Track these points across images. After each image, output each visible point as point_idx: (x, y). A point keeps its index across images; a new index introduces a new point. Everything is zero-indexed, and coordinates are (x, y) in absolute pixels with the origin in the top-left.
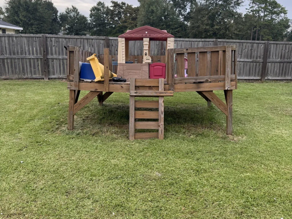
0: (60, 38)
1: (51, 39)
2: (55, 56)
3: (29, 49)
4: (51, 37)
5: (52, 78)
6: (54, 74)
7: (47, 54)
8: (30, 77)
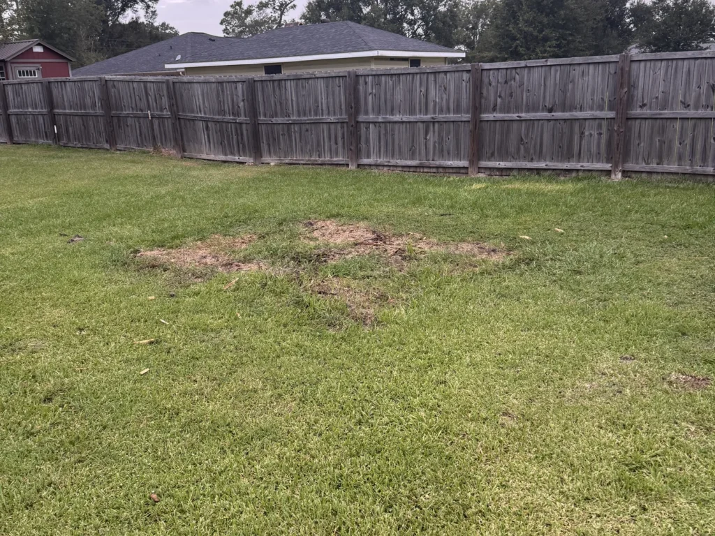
0: (381, 75)
1: (365, 80)
2: (371, 117)
3: (328, 103)
4: (365, 75)
5: (364, 165)
6: (368, 157)
7: (357, 112)
8: (329, 161)
